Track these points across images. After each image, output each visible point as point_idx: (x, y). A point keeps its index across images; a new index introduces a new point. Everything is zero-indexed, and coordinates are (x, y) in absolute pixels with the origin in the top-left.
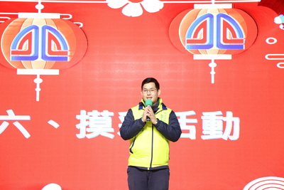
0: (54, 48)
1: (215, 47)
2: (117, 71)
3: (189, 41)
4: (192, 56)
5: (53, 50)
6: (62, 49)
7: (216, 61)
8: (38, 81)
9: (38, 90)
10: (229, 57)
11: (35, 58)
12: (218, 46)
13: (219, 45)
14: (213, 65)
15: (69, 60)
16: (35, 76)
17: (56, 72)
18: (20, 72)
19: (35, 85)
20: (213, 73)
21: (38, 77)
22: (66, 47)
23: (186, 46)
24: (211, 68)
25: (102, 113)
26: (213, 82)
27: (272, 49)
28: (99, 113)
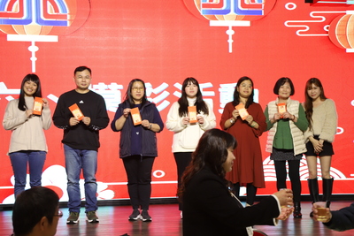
0: (50, 10)
1: (232, 13)
2: (125, 38)
3: (204, 6)
4: (208, 22)
5: (49, 12)
6: (61, 12)
7: (233, 28)
8: (33, 49)
9: (34, 59)
10: (247, 24)
11: (28, 21)
12: (235, 11)
13: (237, 11)
14: (230, 33)
15: (69, 25)
16: (29, 44)
17: (54, 39)
18: (11, 38)
19: (30, 54)
20: (230, 41)
21: (33, 44)
22: (64, 10)
23: (201, 11)
24: (228, 36)
25: (109, 86)
26: (231, 51)
27: (292, 15)
28: (106, 86)
